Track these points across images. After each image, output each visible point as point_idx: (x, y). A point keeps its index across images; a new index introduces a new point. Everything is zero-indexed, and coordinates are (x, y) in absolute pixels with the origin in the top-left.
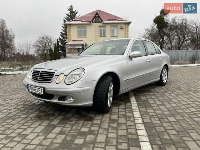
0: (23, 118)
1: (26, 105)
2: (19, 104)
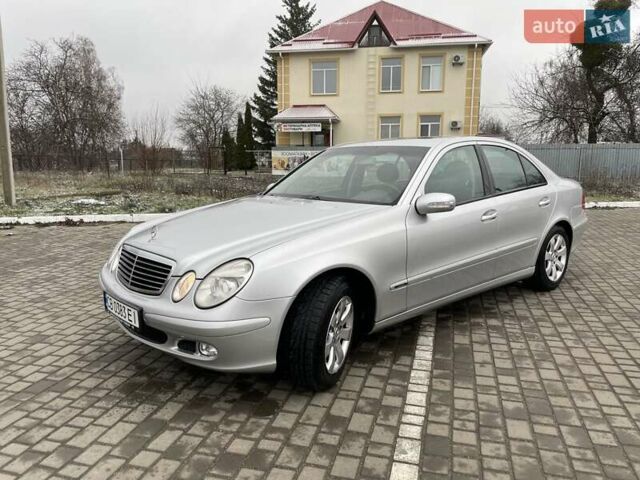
0: (86, 388)
2: (89, 338)
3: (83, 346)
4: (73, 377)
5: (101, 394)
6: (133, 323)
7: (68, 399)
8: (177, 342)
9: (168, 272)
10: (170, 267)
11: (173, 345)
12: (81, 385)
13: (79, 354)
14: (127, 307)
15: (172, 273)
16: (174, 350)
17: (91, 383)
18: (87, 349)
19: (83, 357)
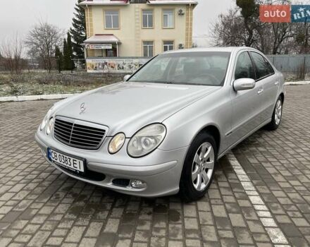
0: (46, 215)
1: (44, 180)
2: (29, 177)
3: (28, 183)
4: (32, 207)
5: (58, 218)
6: (78, 169)
7: (36, 224)
8: (112, 180)
9: (103, 134)
10: (104, 131)
11: (109, 182)
12: (40, 212)
13: (28, 190)
14: (72, 159)
15: (105, 135)
16: (110, 185)
17: (46, 210)
18: (31, 186)
19: (31, 192)
